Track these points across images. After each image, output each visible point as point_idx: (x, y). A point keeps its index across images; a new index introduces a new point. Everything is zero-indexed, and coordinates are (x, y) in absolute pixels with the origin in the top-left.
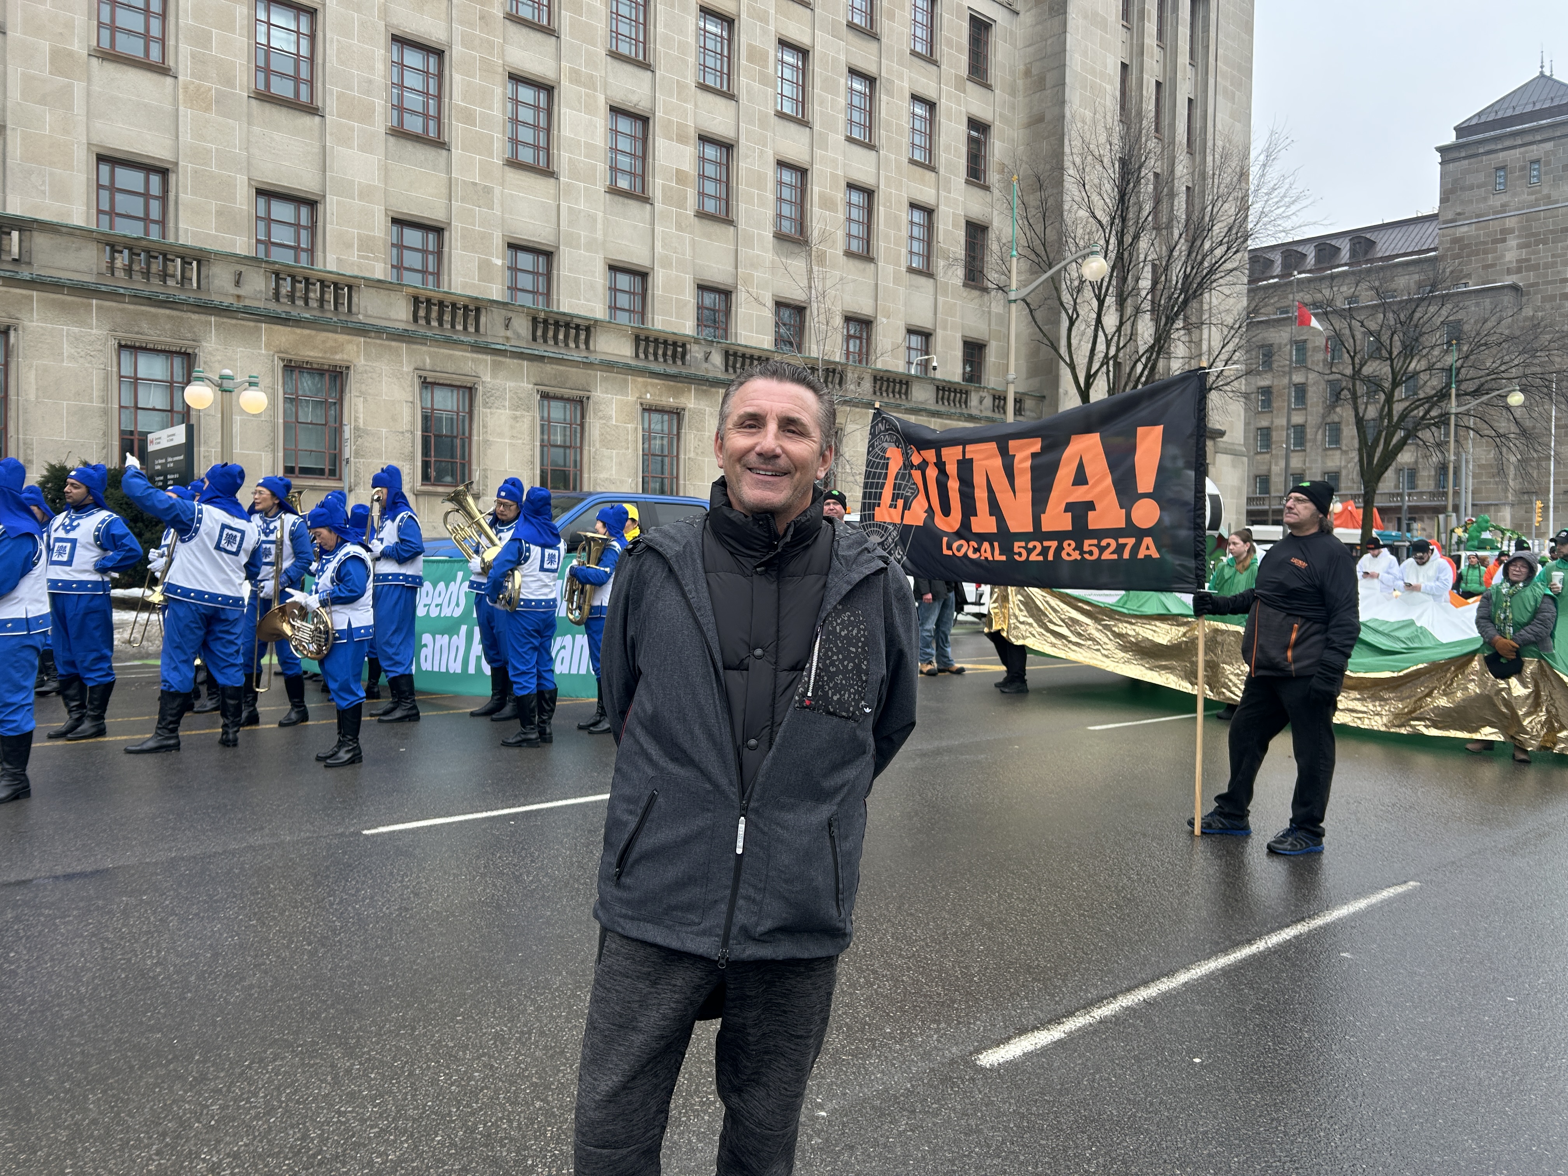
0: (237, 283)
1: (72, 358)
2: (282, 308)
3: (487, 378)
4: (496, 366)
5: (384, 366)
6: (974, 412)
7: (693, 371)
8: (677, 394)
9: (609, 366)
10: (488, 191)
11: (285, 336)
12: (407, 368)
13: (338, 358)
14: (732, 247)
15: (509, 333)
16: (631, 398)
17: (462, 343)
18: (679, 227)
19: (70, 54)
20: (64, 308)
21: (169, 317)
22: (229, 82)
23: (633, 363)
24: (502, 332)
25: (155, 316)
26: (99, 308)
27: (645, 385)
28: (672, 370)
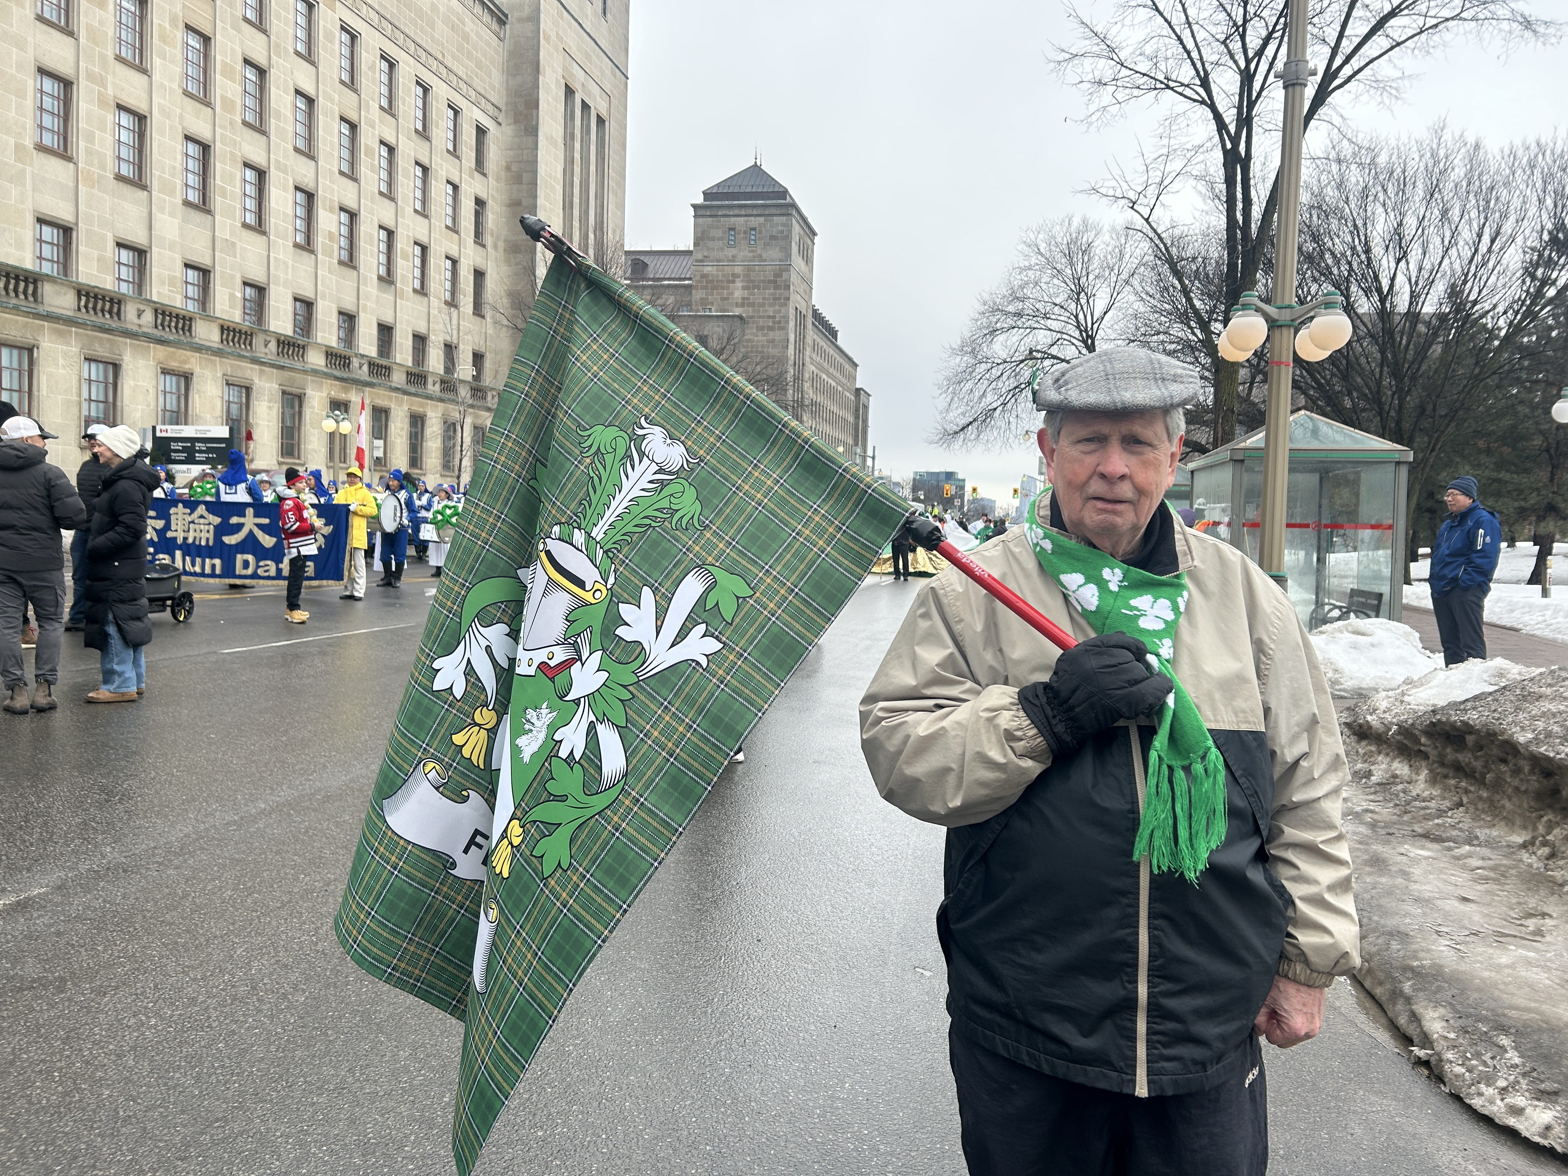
0: (139, 316)
1: (64, 367)
2: (158, 333)
3: (256, 381)
4: (261, 371)
5: (207, 373)
6: (490, 405)
7: (354, 376)
8: (346, 390)
9: (315, 372)
10: (233, 244)
11: (161, 352)
12: (219, 375)
13: (187, 367)
14: (356, 285)
15: (267, 351)
16: (325, 394)
17: (244, 357)
18: (330, 272)
19: (25, 147)
20: (60, 333)
21: (108, 340)
22: (103, 167)
23: (325, 370)
24: (264, 350)
25: (101, 338)
26: (76, 333)
27: (331, 385)
28: (345, 375)
